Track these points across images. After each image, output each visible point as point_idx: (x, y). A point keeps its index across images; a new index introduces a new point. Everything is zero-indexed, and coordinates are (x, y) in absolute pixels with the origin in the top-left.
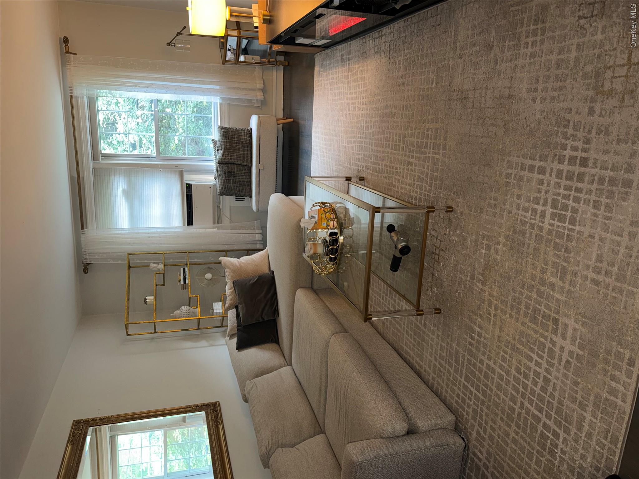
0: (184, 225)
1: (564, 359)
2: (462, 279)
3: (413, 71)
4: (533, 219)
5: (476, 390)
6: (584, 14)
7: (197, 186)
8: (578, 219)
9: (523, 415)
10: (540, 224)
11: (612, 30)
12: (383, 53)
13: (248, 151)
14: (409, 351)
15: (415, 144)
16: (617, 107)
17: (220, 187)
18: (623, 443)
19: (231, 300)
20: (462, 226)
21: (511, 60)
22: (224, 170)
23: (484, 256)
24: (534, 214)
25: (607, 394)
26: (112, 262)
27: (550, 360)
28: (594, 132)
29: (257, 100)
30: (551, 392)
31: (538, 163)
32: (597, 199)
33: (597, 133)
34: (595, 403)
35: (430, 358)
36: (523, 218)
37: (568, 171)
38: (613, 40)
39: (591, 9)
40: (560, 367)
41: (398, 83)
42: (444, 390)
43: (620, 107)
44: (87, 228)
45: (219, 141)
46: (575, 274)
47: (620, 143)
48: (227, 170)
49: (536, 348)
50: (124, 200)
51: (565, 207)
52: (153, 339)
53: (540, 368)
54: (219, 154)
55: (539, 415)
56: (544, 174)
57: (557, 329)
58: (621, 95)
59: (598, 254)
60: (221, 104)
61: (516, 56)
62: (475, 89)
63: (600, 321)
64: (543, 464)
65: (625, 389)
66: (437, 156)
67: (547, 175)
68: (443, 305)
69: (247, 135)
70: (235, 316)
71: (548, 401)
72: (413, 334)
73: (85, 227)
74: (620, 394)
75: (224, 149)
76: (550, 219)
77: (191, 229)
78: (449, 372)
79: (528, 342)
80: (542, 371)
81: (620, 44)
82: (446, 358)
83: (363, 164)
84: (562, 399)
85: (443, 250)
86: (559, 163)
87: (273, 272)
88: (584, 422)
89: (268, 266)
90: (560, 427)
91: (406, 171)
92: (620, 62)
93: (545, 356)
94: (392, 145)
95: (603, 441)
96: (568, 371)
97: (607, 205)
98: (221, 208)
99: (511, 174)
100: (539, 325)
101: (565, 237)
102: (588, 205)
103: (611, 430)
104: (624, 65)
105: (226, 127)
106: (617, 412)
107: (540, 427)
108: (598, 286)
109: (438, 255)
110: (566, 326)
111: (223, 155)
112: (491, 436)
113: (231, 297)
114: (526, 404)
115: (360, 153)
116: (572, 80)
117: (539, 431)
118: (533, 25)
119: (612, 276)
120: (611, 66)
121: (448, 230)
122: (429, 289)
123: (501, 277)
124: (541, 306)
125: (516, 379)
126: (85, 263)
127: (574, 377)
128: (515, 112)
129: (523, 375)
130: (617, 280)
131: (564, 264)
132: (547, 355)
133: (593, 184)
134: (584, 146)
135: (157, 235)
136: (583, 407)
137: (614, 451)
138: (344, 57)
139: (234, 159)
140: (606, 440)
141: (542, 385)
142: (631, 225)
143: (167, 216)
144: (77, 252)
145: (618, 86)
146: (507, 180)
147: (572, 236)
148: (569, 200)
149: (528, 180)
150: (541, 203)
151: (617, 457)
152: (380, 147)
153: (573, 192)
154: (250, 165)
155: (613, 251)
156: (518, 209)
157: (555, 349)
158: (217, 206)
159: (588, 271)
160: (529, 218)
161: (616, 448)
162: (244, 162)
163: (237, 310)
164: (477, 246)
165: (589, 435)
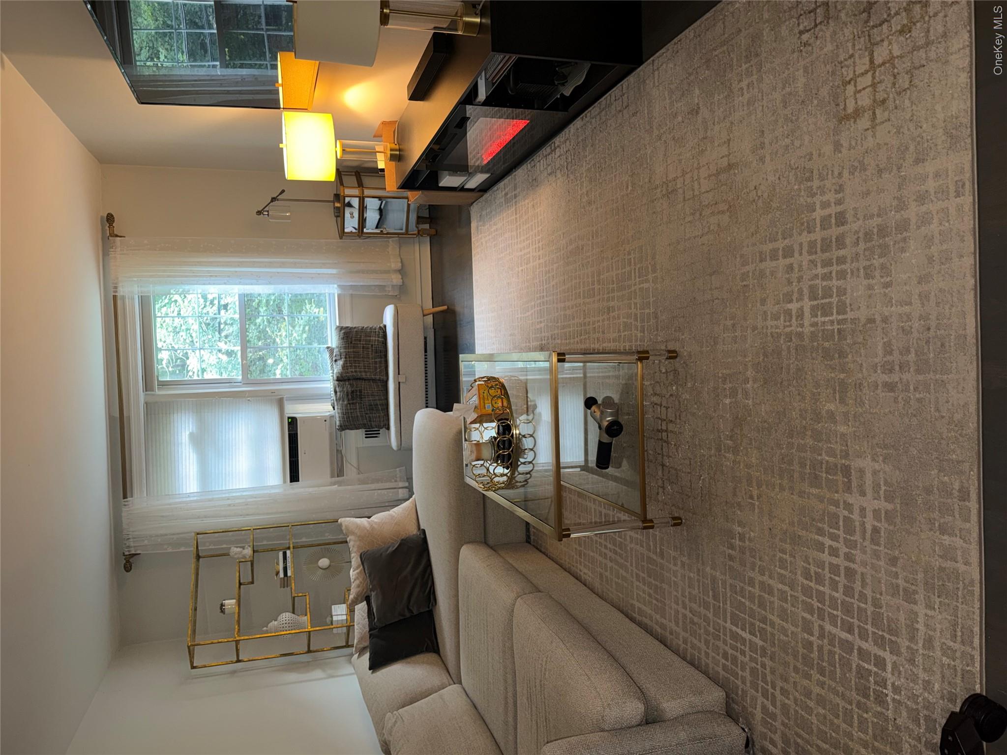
0: (285, 482)
1: (869, 527)
2: (704, 456)
3: (600, 181)
4: (788, 326)
5: (750, 633)
6: (805, 27)
7: (305, 419)
8: (848, 302)
9: (827, 648)
10: (800, 329)
11: (844, 34)
12: (558, 171)
13: (381, 358)
14: (644, 608)
15: (614, 279)
16: (868, 129)
17: (339, 417)
18: (981, 635)
19: (358, 586)
20: (694, 374)
21: (724, 119)
22: (345, 389)
23: (730, 407)
24: (787, 318)
25: (940, 560)
26: (169, 550)
27: (848, 537)
28: (846, 174)
29: (393, 286)
30: (860, 592)
31: (780, 244)
32: (868, 263)
33: (850, 172)
34: (926, 584)
35: (676, 607)
36: (774, 330)
37: (823, 240)
38: (847, 47)
39: (813, 18)
40: (865, 544)
41: (582, 204)
42: (703, 654)
43: (873, 128)
44: (132, 497)
45: (337, 347)
46: (859, 386)
47: (883, 175)
48: (350, 390)
49: (826, 527)
50: (191, 451)
51: (828, 293)
52: (234, 672)
53: (837, 556)
54: (338, 367)
55: (849, 637)
56: (792, 256)
57: (850, 481)
58: (871, 112)
59: (884, 343)
60: (339, 296)
61: (730, 111)
62: (684, 173)
63: (907, 445)
64: (870, 724)
65: (965, 541)
66: (645, 285)
67: (796, 254)
68: (683, 509)
69: (379, 334)
70: (366, 615)
71: (859, 607)
72: (645, 576)
73: (129, 494)
74: (959, 553)
75: (346, 358)
76: (812, 317)
77: (298, 488)
78: (706, 620)
79: (814, 520)
80: (840, 561)
81: (857, 48)
82: (700, 597)
83: (546, 334)
84: (878, 596)
85: (671, 421)
86: (809, 232)
87: (424, 531)
88: (918, 622)
89: (416, 524)
90: (882, 647)
91: (606, 323)
92: (860, 69)
93: (841, 533)
94: (584, 291)
95: (952, 644)
96: (878, 544)
97: (883, 267)
98: (343, 452)
99: (748, 272)
100: (824, 486)
101: (836, 334)
102: (858, 276)
103: (960, 620)
104: (866, 72)
105: (347, 327)
106: (961, 585)
107: (855, 658)
108: (894, 392)
109: (666, 431)
110: (861, 471)
111: (344, 367)
112: (784, 706)
113: (357, 582)
114: (828, 627)
115: (542, 320)
116: (806, 116)
117: (854, 666)
118: (746, 63)
119: (910, 368)
120: (851, 79)
121: (674, 388)
122: (661, 490)
123: (758, 431)
124: (821, 455)
125: (807, 591)
126: (127, 553)
127: (889, 552)
128: (740, 185)
129: (816, 580)
130: (918, 371)
131: (842, 376)
132: (844, 531)
133: (858, 244)
134: (837, 196)
135: (243, 501)
136: (910, 597)
137: (971, 656)
138: (509, 196)
139: (361, 372)
140: (955, 642)
141: (844, 585)
142: (919, 283)
143: (259, 469)
144: (115, 538)
145: (865, 100)
146: (745, 283)
147: (844, 331)
148: (831, 280)
149: (772, 273)
150: (794, 299)
151: (977, 665)
152: (568, 300)
153: (835, 266)
154: (385, 378)
155: (903, 330)
156: (766, 320)
157: (853, 517)
158: (337, 451)
159: (876, 375)
160: (782, 328)
161: (973, 648)
162: (375, 375)
163: (369, 604)
164: (718, 396)
165: (929, 643)
